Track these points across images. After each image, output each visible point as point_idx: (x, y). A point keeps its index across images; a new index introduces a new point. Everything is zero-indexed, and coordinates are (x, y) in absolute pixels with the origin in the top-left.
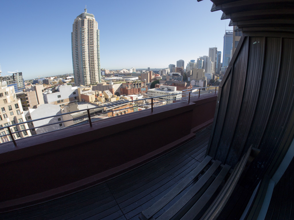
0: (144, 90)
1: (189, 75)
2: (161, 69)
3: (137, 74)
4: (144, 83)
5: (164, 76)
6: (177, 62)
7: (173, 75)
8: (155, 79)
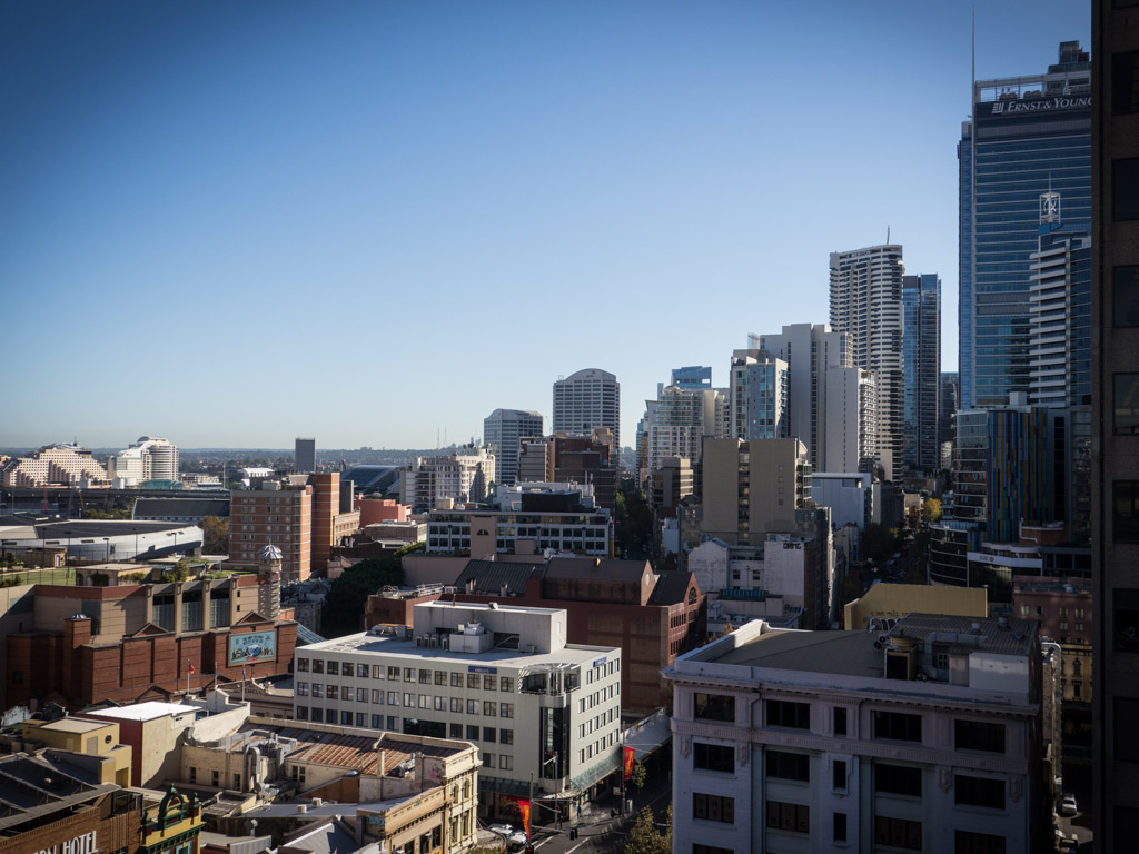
0: (258, 652)
1: (667, 502)
2: (414, 454)
3: (186, 494)
4: (265, 578)
5: (450, 518)
6: (559, 388)
7: (529, 501)
8: (362, 544)
